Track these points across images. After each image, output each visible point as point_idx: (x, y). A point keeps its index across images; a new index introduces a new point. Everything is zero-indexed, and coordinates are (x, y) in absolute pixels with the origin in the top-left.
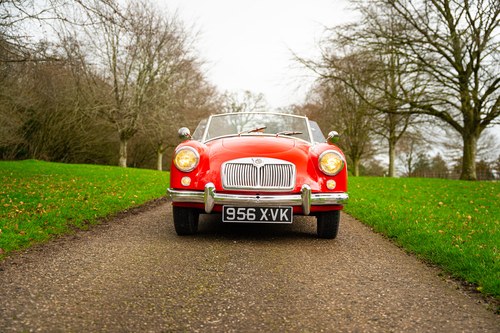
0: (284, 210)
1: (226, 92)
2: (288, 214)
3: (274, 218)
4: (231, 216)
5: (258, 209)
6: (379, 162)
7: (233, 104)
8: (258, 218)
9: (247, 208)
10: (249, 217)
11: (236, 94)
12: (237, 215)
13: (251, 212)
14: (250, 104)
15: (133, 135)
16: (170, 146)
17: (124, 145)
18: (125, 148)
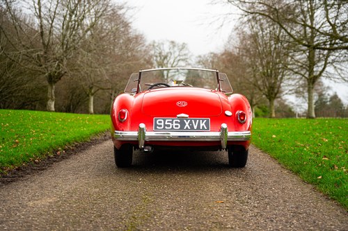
1: (154, 42)
6: (285, 101)
7: (160, 53)
11: (163, 44)
14: (174, 52)
15: (60, 79)
16: (101, 89)
17: (52, 88)
18: (53, 91)
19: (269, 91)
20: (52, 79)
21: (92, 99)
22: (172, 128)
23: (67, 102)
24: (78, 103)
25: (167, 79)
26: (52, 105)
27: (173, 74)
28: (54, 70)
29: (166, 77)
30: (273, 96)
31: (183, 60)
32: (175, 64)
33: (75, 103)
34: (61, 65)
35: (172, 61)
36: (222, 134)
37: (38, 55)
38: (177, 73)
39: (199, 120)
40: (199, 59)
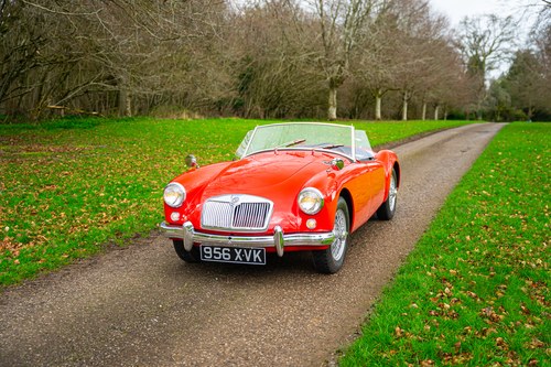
0: (257, 251)
2: (261, 255)
3: (248, 259)
4: (208, 255)
5: (232, 249)
7: (475, 33)
8: (233, 259)
9: (222, 248)
10: (225, 256)
11: (479, 20)
12: (213, 254)
13: (226, 252)
15: (342, 83)
16: (390, 89)
17: (334, 93)
18: (335, 96)
20: (334, 84)
21: (379, 102)
26: (333, 112)
28: (336, 75)
31: (507, 40)
32: (495, 45)
33: (361, 105)
34: (343, 68)
35: (491, 42)
37: (319, 59)
38: (498, 59)
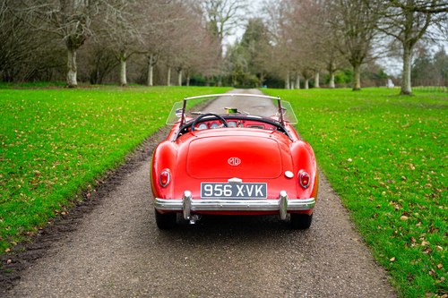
15: (82, 43)
16: (136, 52)
17: (73, 56)
18: (74, 59)
19: (353, 55)
20: (73, 44)
21: (124, 65)
22: (223, 195)
23: (93, 68)
24: (106, 69)
25: (221, 33)
26: (73, 77)
27: (229, 26)
28: (75, 33)
29: (219, 31)
30: (359, 60)
31: (242, 7)
32: (232, 12)
33: (103, 68)
34: (83, 25)
35: (227, 8)
36: (281, 202)
37: (53, 13)
38: (234, 25)
39: (255, 185)
40: (263, 5)
